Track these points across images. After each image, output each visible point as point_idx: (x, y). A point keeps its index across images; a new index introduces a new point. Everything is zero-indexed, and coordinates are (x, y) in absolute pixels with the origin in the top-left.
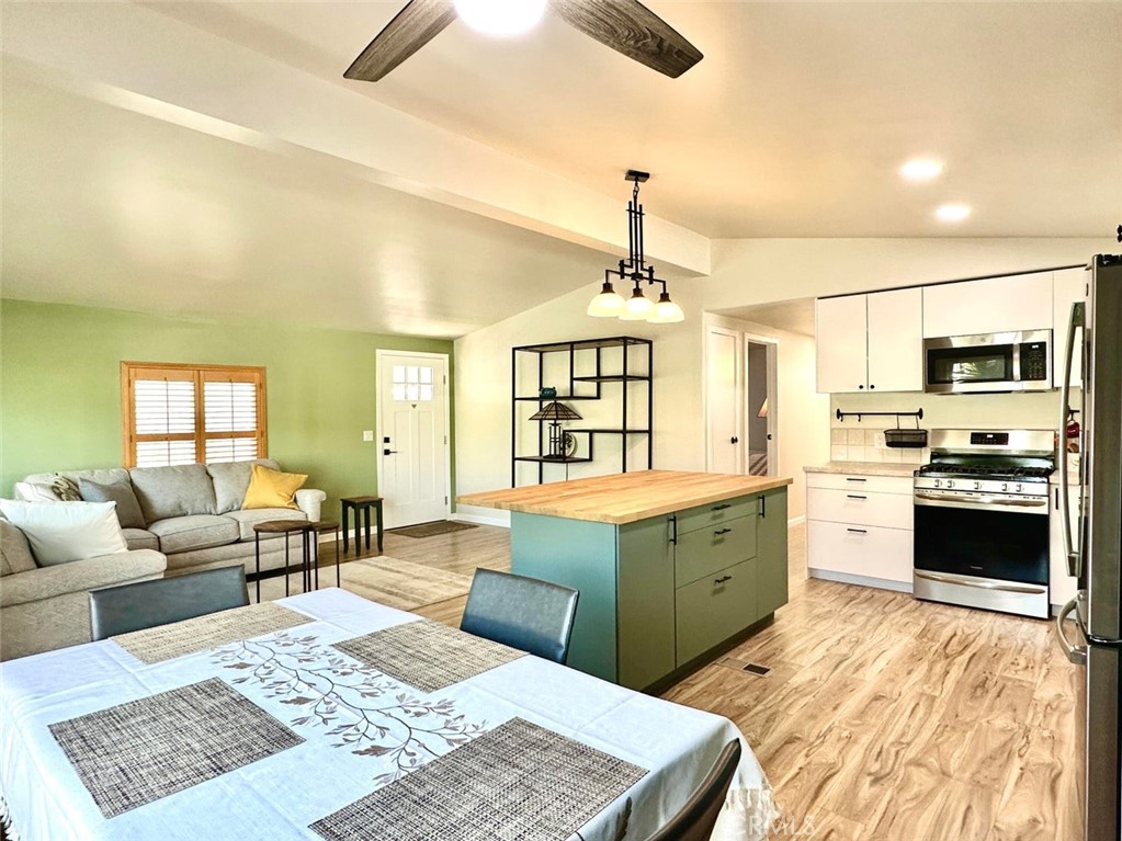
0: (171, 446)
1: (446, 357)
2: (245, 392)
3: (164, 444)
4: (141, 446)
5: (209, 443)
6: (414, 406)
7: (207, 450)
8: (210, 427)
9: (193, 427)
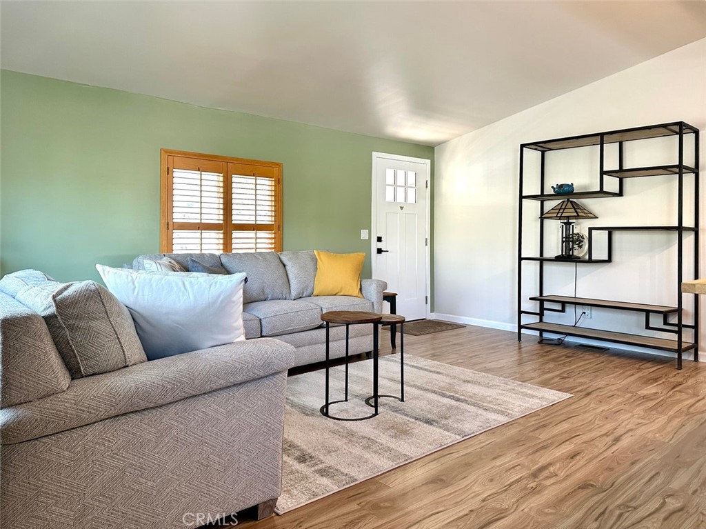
0: (204, 235)
1: (428, 162)
2: (265, 185)
3: (197, 234)
4: (177, 234)
5: (235, 234)
6: (402, 208)
7: (234, 241)
8: (236, 219)
9: (221, 217)
